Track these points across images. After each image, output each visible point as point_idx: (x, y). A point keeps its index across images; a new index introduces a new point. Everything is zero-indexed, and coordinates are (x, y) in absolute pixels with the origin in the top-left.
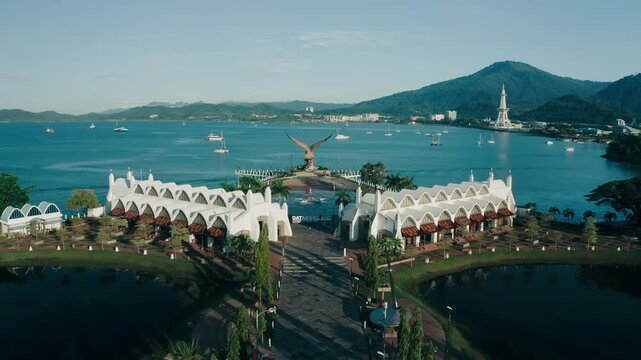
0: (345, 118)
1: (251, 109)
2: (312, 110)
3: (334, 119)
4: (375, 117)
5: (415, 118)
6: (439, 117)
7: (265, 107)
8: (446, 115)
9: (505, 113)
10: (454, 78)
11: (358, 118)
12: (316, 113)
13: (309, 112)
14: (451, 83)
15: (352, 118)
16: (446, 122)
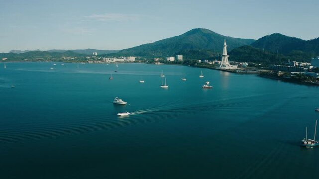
0: (115, 60)
1: (61, 54)
2: (96, 54)
3: (108, 60)
4: (133, 59)
5: (157, 60)
6: (172, 59)
7: (70, 53)
8: (176, 58)
9: (226, 58)
10: (172, 37)
11: (123, 60)
12: (99, 56)
13: (95, 55)
14: (171, 39)
15: (119, 60)
16: (177, 62)
